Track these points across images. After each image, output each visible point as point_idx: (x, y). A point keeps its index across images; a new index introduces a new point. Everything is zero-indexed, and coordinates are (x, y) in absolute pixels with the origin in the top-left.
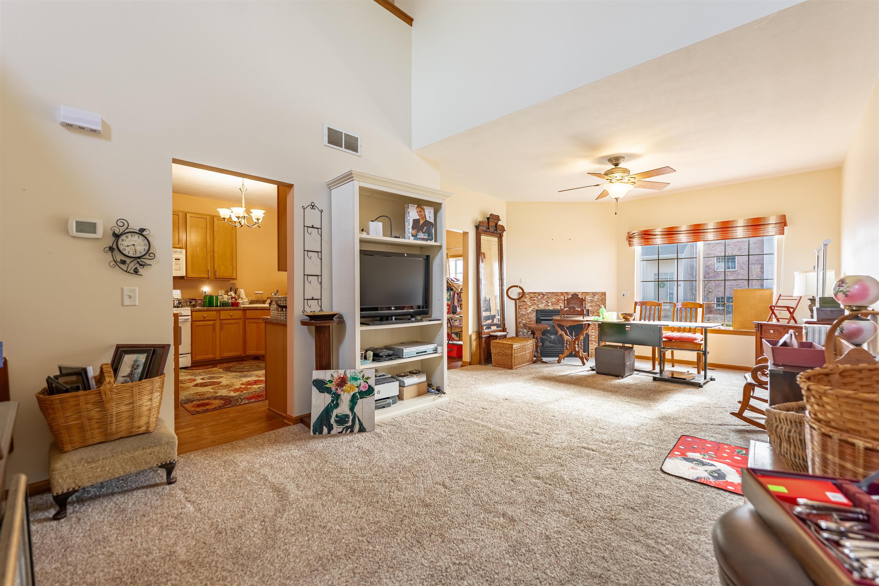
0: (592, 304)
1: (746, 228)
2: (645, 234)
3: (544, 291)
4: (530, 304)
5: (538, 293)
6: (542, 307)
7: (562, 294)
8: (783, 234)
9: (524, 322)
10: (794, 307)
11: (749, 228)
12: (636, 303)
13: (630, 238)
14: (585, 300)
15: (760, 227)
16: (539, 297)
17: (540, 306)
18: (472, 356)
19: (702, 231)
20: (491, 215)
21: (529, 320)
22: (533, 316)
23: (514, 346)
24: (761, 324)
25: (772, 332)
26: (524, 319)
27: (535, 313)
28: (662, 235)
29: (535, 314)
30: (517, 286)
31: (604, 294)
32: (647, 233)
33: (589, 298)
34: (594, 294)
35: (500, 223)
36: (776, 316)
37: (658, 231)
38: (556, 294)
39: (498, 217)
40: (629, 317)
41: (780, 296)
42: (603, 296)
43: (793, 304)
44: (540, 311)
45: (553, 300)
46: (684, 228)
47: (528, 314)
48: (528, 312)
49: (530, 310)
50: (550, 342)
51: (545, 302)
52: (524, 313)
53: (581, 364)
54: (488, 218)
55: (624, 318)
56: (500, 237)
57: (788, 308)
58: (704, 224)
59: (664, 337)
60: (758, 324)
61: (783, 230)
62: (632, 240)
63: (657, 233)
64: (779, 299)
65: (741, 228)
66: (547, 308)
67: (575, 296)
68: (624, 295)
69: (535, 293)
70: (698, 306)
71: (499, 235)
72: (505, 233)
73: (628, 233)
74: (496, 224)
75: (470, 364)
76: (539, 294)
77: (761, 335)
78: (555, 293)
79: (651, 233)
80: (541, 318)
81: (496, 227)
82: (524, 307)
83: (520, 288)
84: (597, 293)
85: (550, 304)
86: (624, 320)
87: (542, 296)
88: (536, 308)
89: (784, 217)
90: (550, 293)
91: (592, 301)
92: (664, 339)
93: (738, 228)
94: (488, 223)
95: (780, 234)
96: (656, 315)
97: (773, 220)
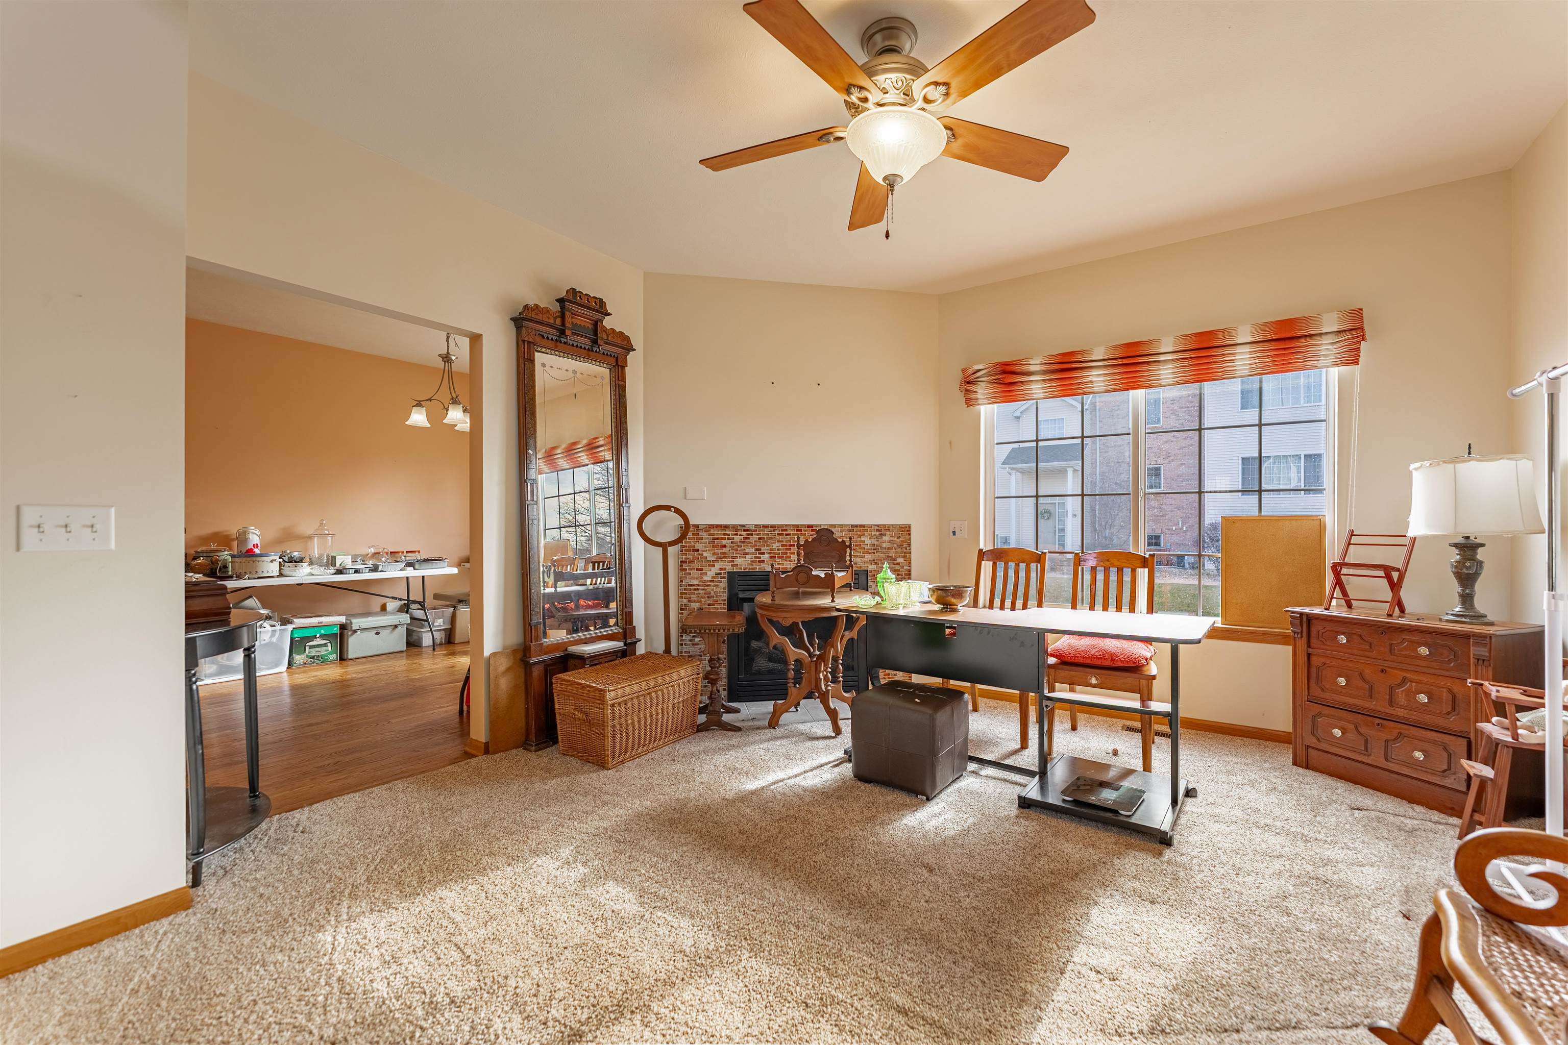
0: (876, 557)
1: (1258, 347)
2: (1004, 372)
3: (750, 520)
4: (711, 558)
5: (734, 526)
6: (743, 563)
7: (798, 528)
8: (1356, 362)
9: (696, 605)
10: (1400, 566)
11: (1267, 346)
12: (982, 555)
13: (969, 383)
14: (850, 546)
15: (1302, 343)
16: (737, 538)
17: (739, 561)
18: (494, 724)
19: (1145, 359)
20: (573, 291)
21: (710, 601)
22: (721, 589)
23: (609, 696)
24: (1308, 615)
25: (1343, 639)
26: (694, 597)
27: (725, 581)
28: (1045, 372)
29: (724, 584)
30: (667, 508)
31: (906, 530)
32: (1008, 368)
33: (868, 541)
34: (881, 530)
35: (608, 323)
36: (1344, 593)
37: (1035, 364)
38: (782, 530)
39: (601, 302)
40: (953, 600)
41: (1352, 534)
42: (905, 536)
43: (1394, 558)
44: (739, 574)
45: (774, 546)
46: (1099, 353)
47: (707, 584)
48: (707, 578)
49: (710, 573)
50: (770, 659)
51: (752, 550)
52: (696, 582)
53: (829, 732)
54: (561, 301)
55: (938, 601)
56: (618, 368)
57: (1387, 570)
58: (1149, 342)
59: (1052, 655)
60: (1301, 614)
61: (1358, 349)
62: (972, 388)
63: (1033, 368)
64: (1349, 544)
65: (1247, 349)
66: (758, 567)
67: (824, 535)
68: (954, 533)
69: (726, 527)
70: (1138, 563)
71: (613, 361)
72: (631, 357)
73: (964, 371)
74: (596, 324)
75: (487, 749)
76: (736, 528)
77: (1309, 646)
78: (782, 526)
79: (1017, 369)
80: (741, 595)
81: (595, 332)
82: (695, 565)
83: (678, 511)
84: (888, 528)
85: (766, 557)
86: (937, 607)
87: (745, 534)
88: (729, 568)
89: (1358, 314)
90: (765, 527)
91: (875, 548)
92: (1052, 660)
93: (1239, 350)
94: (563, 316)
95: (1348, 363)
96: (1033, 591)
97: (1330, 323)
